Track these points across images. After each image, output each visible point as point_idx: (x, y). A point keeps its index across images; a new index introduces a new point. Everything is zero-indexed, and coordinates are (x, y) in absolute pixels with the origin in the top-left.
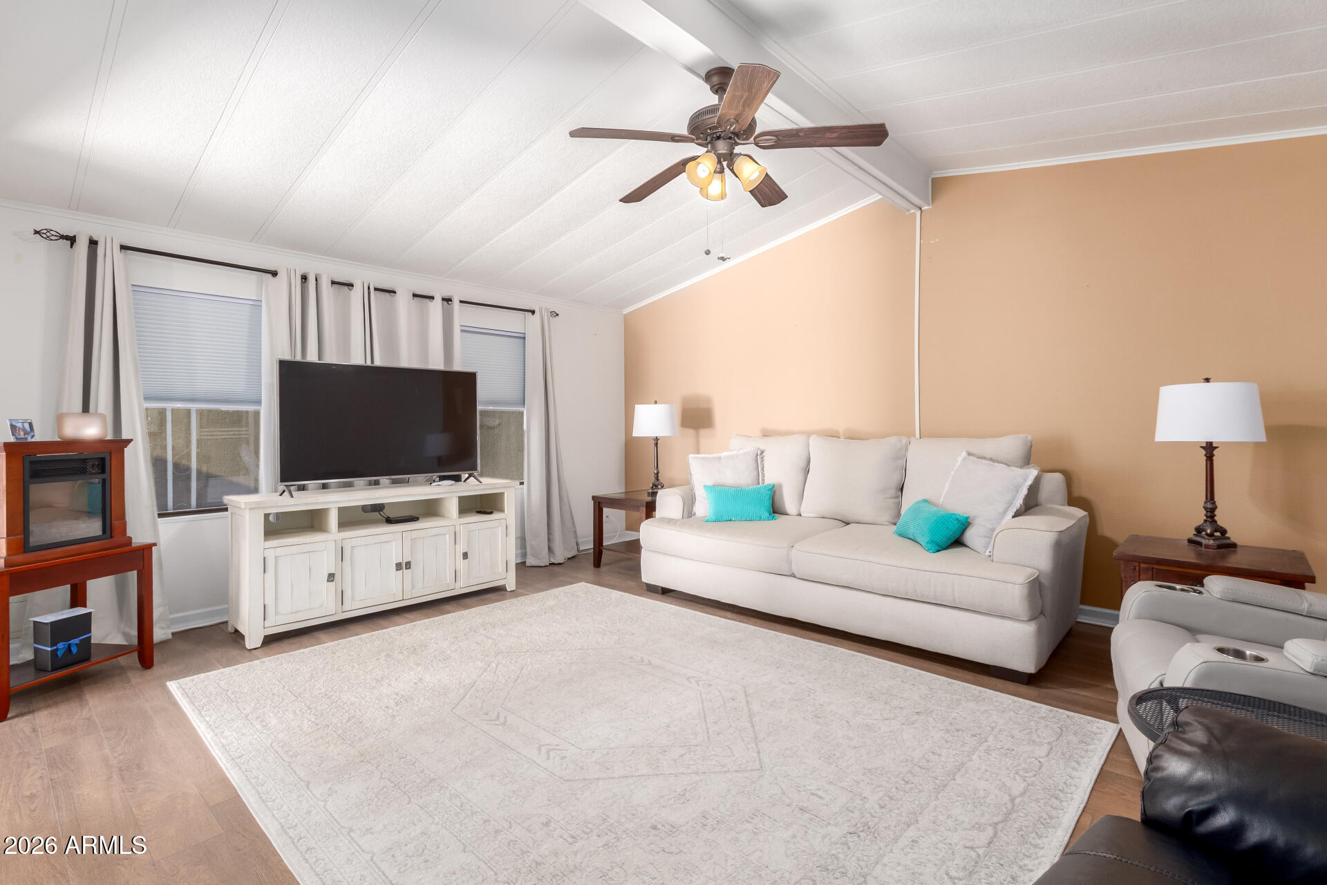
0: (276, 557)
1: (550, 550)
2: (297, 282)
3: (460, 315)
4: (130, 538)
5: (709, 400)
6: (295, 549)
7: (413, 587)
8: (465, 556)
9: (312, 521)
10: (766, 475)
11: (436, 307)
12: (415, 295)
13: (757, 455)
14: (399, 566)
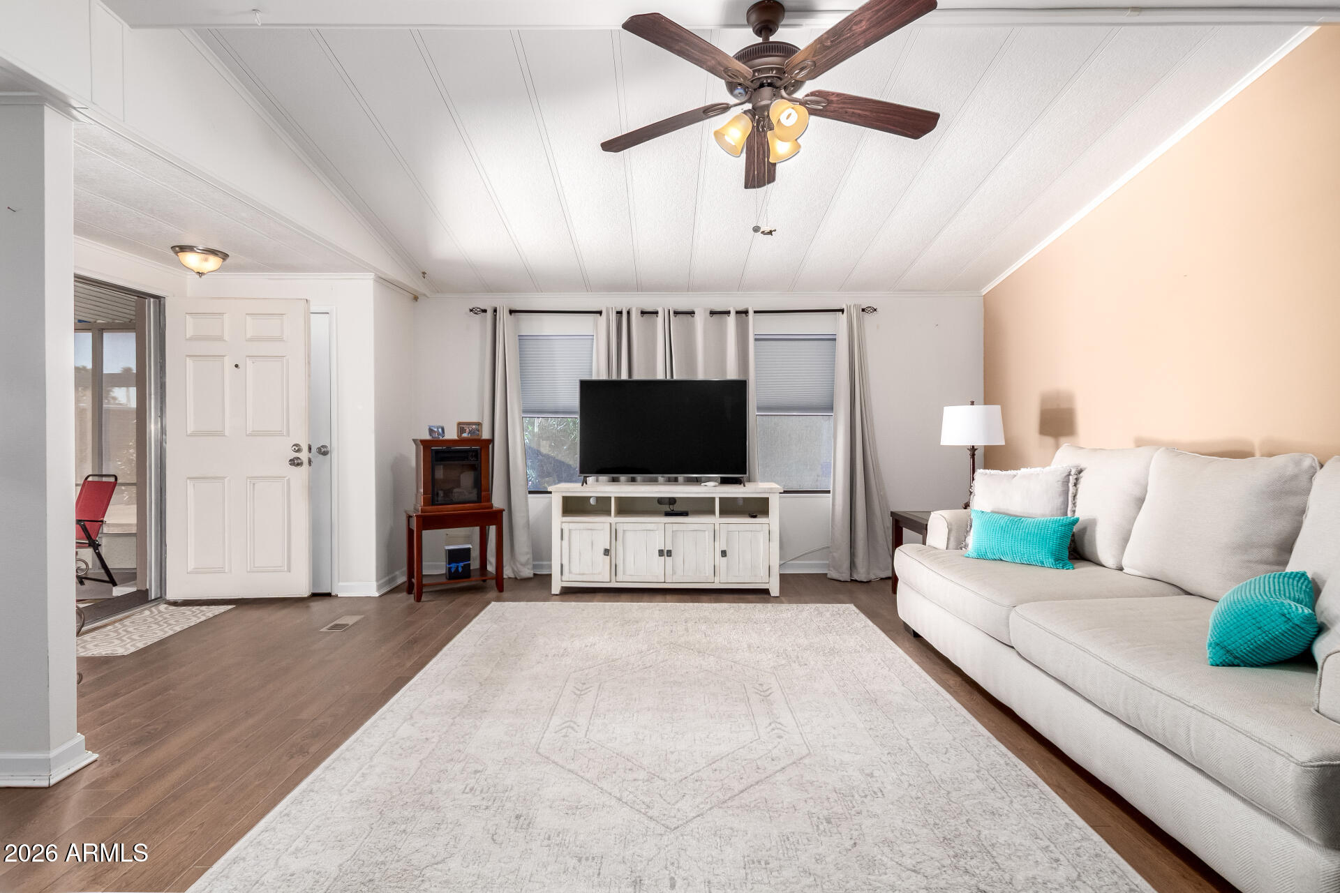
0: (570, 530)
1: (853, 565)
2: (613, 317)
3: (755, 325)
4: (492, 505)
5: (1070, 398)
6: (582, 526)
7: (674, 573)
8: (724, 553)
9: (601, 507)
10: (1078, 504)
11: (731, 320)
12: (712, 313)
13: (1069, 475)
14: (661, 553)
